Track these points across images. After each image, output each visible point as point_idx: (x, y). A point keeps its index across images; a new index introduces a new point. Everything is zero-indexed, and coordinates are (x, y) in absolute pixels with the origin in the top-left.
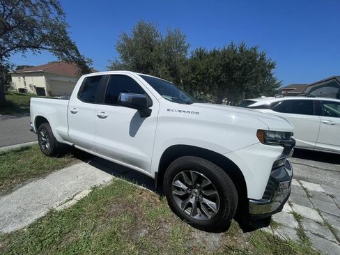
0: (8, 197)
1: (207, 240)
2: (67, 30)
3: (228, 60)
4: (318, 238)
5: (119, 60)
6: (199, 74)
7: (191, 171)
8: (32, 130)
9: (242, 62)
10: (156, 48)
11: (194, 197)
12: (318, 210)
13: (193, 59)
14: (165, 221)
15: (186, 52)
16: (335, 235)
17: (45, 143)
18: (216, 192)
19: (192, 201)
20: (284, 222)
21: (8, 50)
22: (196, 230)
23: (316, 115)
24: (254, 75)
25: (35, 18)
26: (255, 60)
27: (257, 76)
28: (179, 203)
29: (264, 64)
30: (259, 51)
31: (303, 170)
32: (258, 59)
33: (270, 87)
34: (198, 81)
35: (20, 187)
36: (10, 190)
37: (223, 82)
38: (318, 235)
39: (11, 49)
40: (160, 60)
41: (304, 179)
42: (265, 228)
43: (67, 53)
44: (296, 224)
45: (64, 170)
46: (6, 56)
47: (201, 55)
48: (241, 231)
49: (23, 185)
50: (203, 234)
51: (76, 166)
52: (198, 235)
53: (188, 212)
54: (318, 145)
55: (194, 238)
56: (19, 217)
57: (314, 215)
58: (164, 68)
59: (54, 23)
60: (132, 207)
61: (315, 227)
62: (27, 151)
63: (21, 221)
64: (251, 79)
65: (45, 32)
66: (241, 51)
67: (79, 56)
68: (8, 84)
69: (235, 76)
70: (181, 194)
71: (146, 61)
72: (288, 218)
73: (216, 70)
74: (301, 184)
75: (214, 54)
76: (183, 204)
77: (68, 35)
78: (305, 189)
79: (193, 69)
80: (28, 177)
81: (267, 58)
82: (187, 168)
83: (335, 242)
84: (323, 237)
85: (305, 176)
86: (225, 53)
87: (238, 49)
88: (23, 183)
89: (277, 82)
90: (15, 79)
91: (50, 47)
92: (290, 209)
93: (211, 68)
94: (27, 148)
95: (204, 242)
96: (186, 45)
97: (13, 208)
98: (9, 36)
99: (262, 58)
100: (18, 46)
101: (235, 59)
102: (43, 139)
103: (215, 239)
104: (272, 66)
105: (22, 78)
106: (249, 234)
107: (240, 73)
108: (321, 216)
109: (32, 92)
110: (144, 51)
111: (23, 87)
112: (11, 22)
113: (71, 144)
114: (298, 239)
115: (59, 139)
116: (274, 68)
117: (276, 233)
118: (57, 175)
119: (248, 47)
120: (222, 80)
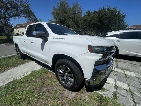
0: (3, 74)
1: (69, 94)
2: (30, 7)
3: (101, 15)
4: (123, 97)
5: (53, 19)
6: (88, 23)
7: (63, 65)
8: (15, 49)
9: (108, 16)
10: (68, 12)
11: (66, 77)
12: (128, 84)
13: (85, 16)
14: (55, 86)
15: (82, 13)
16: (133, 96)
17: (19, 54)
18: (72, 75)
19: (65, 78)
20: (109, 89)
21: (9, 18)
22: (66, 90)
23: (138, 39)
24: (114, 21)
25: (18, 3)
26: (115, 14)
27: (116, 22)
28: (61, 78)
29: (120, 16)
30: (117, 9)
31: (129, 65)
32: (116, 14)
33: (122, 27)
34: (87, 26)
35: (7, 70)
36: (4, 71)
37: (99, 26)
38: (124, 96)
39: (10, 17)
40: (70, 18)
41: (127, 70)
42: (98, 91)
43: (31, 17)
44: (114, 90)
45: (25, 64)
46: (9, 20)
47: (89, 14)
48: (86, 91)
49: (9, 70)
50: (69, 92)
51: (30, 62)
52: (67, 92)
53: (64, 82)
54: (138, 54)
55: (64, 93)
56: (4, 81)
57: (126, 86)
58: (71, 21)
59: (25, 4)
60: (44, 79)
61: (124, 92)
62: (14, 57)
63: (4, 83)
64: (113, 24)
65: (22, 9)
66: (108, 10)
67: (35, 18)
68: (12, 32)
69: (104, 23)
70: (61, 75)
71: (64, 18)
72: (112, 87)
73: (95, 21)
74: (125, 72)
75: (95, 13)
76: (62, 79)
77: (31, 9)
78: (126, 74)
79: (85, 21)
80: (11, 67)
81: (121, 12)
82: (61, 64)
83: (131, 100)
84: (126, 97)
85: (128, 68)
86: (100, 12)
87: (107, 9)
88: (9, 69)
89: (126, 24)
90: (15, 30)
91: (24, 15)
92: (114, 83)
93: (93, 20)
94: (14, 56)
95: (68, 95)
96: (82, 9)
97: (3, 78)
98: (9, 12)
99: (119, 13)
100: (12, 16)
101: (104, 14)
102: (18, 52)
103: (73, 94)
104: (124, 17)
105: (17, 29)
106: (89, 93)
107: (107, 21)
108: (129, 87)
109: (21, 35)
110: (63, 14)
111: (18, 33)
112: (9, 6)
113: (27, 54)
114: (112, 97)
115: (23, 52)
116: (125, 17)
117: (102, 94)
118: (22, 66)
119: (112, 8)
120: (98, 25)
